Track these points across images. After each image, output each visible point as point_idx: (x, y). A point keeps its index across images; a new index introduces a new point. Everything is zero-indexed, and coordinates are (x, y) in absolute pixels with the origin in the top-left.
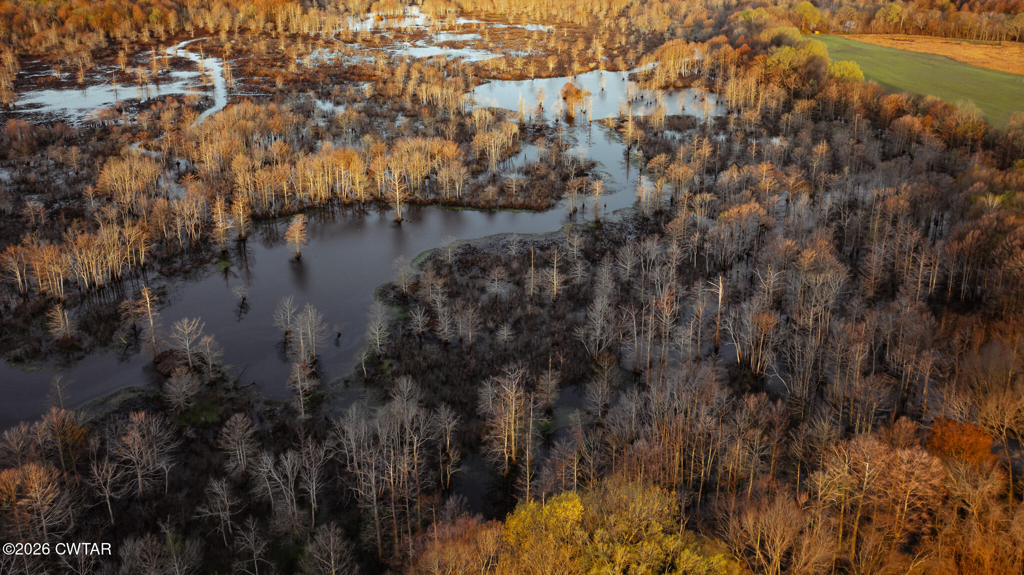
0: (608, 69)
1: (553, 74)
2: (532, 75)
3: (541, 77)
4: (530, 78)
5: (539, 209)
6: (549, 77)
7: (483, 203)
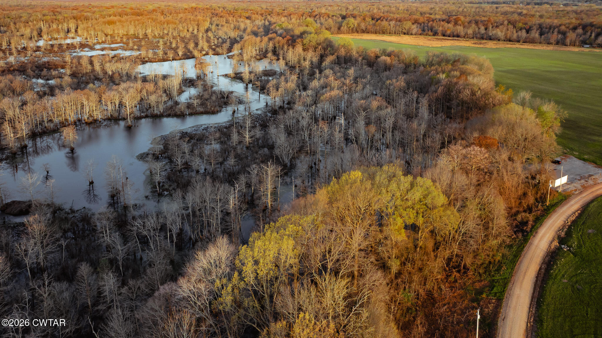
0: (214, 54)
1: (182, 58)
2: (171, 59)
3: (176, 60)
4: (170, 60)
5: (213, 113)
6: (180, 59)
7: (179, 113)
